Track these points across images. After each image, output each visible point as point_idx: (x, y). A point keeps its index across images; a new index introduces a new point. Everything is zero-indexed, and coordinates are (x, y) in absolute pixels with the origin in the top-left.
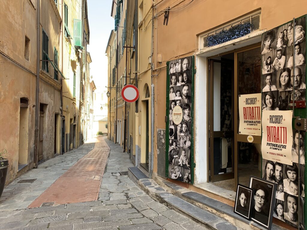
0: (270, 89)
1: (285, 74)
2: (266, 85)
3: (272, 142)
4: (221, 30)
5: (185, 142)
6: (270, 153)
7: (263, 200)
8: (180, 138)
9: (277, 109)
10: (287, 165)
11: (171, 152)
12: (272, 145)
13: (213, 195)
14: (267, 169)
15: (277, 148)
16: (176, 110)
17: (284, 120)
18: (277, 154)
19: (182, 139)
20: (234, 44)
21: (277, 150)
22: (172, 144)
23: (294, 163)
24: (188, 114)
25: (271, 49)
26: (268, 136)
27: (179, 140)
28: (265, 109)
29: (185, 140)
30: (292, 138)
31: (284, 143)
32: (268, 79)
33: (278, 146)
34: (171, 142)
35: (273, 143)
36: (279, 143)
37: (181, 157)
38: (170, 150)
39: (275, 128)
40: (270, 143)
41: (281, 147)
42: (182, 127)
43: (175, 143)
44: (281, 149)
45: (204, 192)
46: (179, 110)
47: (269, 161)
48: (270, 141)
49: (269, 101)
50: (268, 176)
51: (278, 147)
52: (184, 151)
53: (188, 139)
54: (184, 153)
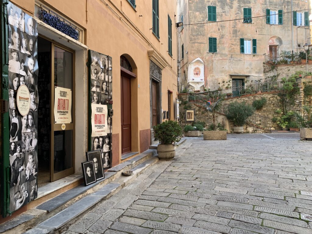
0: (97, 90)
1: (105, 84)
2: (94, 87)
5: (31, 142)
6: (97, 131)
8: (25, 138)
9: (100, 103)
10: (105, 136)
11: (14, 164)
12: (98, 126)
14: (95, 143)
16: (22, 92)
17: (104, 110)
18: (101, 131)
19: (27, 137)
20: (69, 41)
22: (15, 151)
23: (108, 134)
24: (33, 101)
25: (97, 65)
26: (95, 121)
27: (24, 140)
28: (93, 102)
29: (31, 138)
30: (107, 120)
31: (104, 124)
33: (101, 126)
34: (12, 147)
38: (13, 162)
42: (28, 119)
43: (19, 147)
44: (103, 128)
45: (46, 197)
46: (25, 92)
47: (96, 137)
48: (96, 124)
49: (96, 98)
50: (95, 147)
52: (31, 155)
53: (34, 136)
54: (32, 158)
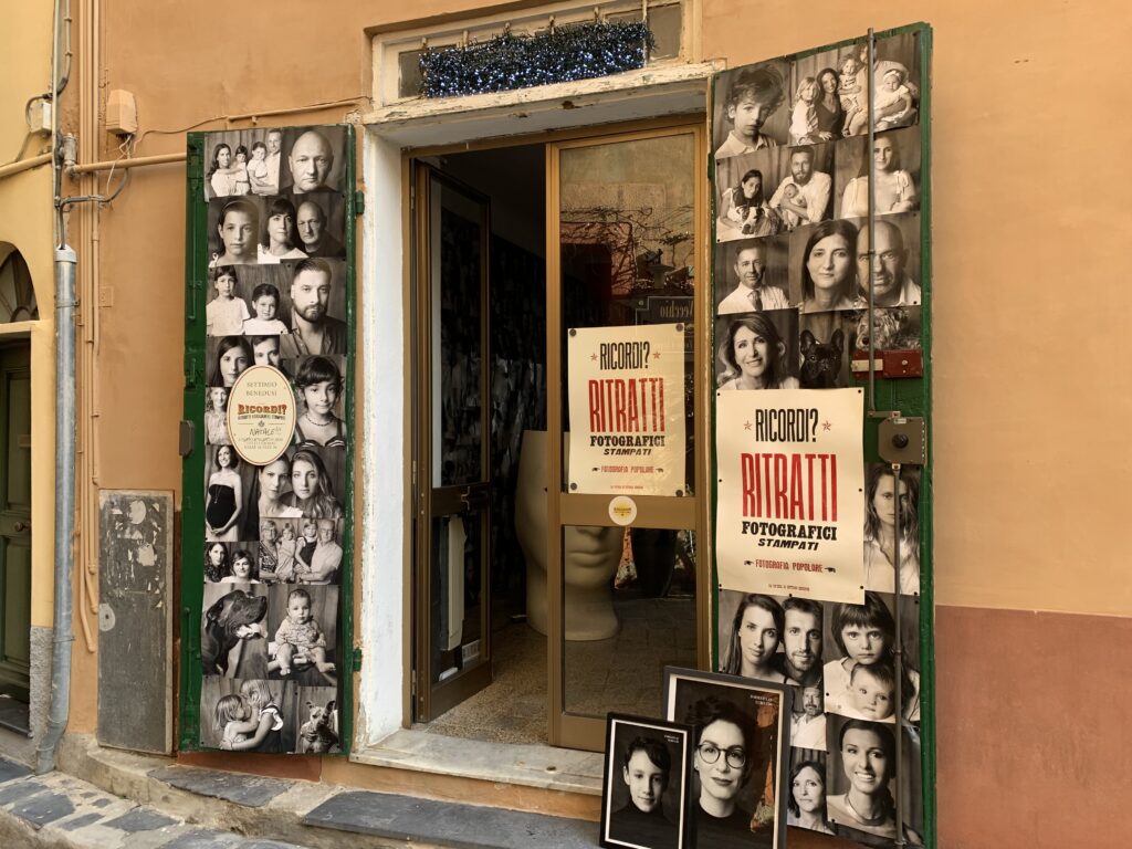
0: (758, 303)
1: (831, 243)
2: (735, 286)
3: (769, 515)
4: (500, 32)
5: (308, 552)
6: (760, 563)
7: (735, 762)
8: (278, 535)
9: (792, 382)
10: (837, 606)
11: (217, 608)
12: (767, 530)
13: (463, 788)
14: (744, 631)
15: (792, 539)
16: (250, 389)
17: (827, 426)
18: (794, 565)
19: (287, 534)
20: (567, 103)
21: (796, 547)
22: (225, 568)
23: (870, 596)
24: (324, 411)
25: (760, 142)
26: (746, 492)
27: (273, 543)
28: (732, 383)
29: (310, 540)
30: (861, 499)
31: (825, 518)
32: (747, 263)
33: (797, 532)
34: (216, 556)
35: (774, 520)
36: (802, 517)
37: (280, 631)
38: (215, 601)
39: (781, 461)
40: (758, 520)
41: (810, 537)
42: (288, 475)
43: (244, 560)
44: (811, 544)
45: (414, 776)
46: (271, 389)
47: (754, 595)
48: (760, 515)
49: (752, 353)
51: (799, 536)
52: (302, 595)
53: (323, 535)
54: (304, 608)
